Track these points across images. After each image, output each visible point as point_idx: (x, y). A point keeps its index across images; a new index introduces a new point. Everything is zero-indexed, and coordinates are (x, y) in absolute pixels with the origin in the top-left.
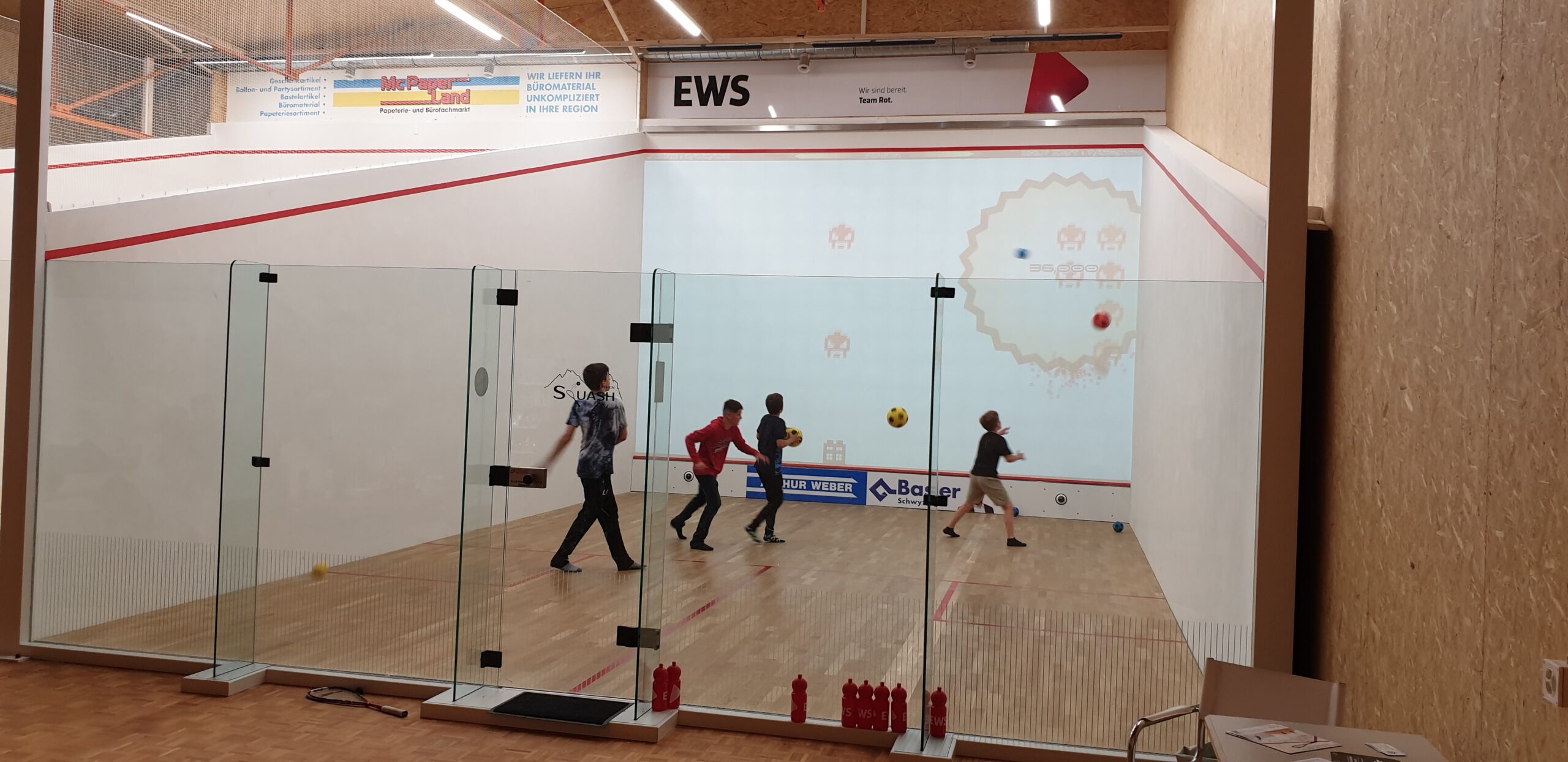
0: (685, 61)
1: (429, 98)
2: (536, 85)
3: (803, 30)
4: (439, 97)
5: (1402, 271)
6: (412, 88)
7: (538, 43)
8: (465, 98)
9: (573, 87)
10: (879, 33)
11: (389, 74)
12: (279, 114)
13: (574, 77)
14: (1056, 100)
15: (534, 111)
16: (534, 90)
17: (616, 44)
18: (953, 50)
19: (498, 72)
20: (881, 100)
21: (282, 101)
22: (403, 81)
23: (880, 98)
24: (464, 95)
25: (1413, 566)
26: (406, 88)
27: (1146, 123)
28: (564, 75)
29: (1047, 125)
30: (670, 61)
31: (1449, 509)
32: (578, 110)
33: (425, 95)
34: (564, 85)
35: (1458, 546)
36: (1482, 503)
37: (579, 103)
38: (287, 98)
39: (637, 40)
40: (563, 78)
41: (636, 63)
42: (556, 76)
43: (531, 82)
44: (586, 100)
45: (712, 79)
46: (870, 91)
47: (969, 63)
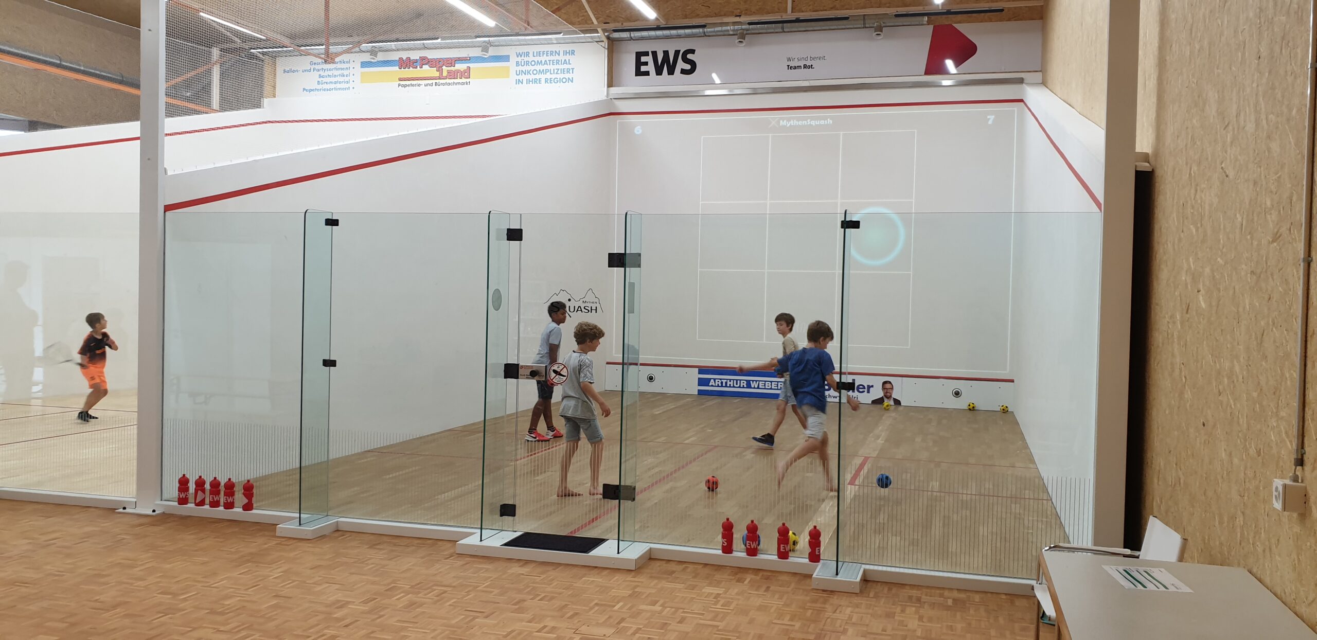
0: (642, 38)
1: (437, 74)
2: (523, 61)
3: (739, 11)
4: (445, 74)
5: (1199, 201)
6: (424, 66)
7: (526, 29)
8: (466, 74)
9: (553, 62)
10: (803, 12)
11: (404, 55)
12: (318, 90)
13: (554, 54)
14: (949, 64)
15: (522, 83)
16: (522, 66)
17: (587, 27)
18: (865, 24)
19: (492, 52)
20: (805, 66)
21: (320, 80)
22: (416, 61)
23: (804, 65)
24: (465, 71)
25: (1204, 425)
26: (418, 67)
27: (1025, 82)
28: (545, 53)
29: (944, 84)
30: (631, 39)
31: (1226, 380)
32: (558, 81)
33: (434, 72)
34: (546, 61)
35: (1231, 406)
36: (1245, 373)
37: (558, 76)
38: (323, 77)
39: (604, 23)
40: (545, 55)
41: (603, 41)
42: (539, 54)
43: (519, 59)
44: (564, 73)
45: (666, 53)
46: (796, 60)
47: (877, 34)
